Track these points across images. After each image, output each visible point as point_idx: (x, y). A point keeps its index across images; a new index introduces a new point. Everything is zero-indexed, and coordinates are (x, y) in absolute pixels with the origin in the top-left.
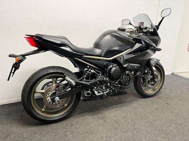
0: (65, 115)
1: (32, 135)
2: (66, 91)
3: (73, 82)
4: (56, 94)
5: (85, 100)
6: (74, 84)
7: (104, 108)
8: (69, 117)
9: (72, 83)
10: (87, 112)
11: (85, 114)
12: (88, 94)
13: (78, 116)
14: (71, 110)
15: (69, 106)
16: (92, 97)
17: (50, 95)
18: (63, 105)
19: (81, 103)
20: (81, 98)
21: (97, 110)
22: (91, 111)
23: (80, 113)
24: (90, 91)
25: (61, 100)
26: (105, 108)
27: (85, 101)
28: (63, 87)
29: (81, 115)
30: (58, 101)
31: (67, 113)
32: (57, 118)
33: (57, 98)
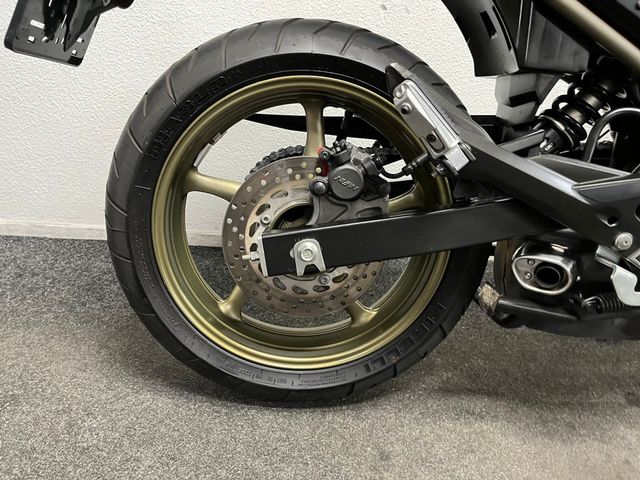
0: (350, 378)
1: (126, 443)
2: (378, 213)
3: (451, 139)
4: (309, 218)
5: (508, 319)
6: (457, 160)
7: (623, 401)
8: (371, 397)
9: (444, 147)
10: (493, 393)
11: (479, 404)
12: (547, 274)
13: (433, 404)
14: (394, 359)
15: (386, 326)
16: (575, 310)
17: (271, 215)
18: (353, 313)
19: (471, 330)
20: (488, 294)
21: (565, 404)
22: (525, 401)
23: (448, 390)
24: (566, 255)
25: (338, 272)
26: (631, 403)
27: (505, 323)
28: (366, 175)
29: (453, 401)
30: (311, 271)
31: (367, 366)
32: (296, 384)
33: (308, 251)
